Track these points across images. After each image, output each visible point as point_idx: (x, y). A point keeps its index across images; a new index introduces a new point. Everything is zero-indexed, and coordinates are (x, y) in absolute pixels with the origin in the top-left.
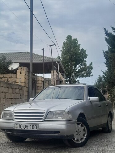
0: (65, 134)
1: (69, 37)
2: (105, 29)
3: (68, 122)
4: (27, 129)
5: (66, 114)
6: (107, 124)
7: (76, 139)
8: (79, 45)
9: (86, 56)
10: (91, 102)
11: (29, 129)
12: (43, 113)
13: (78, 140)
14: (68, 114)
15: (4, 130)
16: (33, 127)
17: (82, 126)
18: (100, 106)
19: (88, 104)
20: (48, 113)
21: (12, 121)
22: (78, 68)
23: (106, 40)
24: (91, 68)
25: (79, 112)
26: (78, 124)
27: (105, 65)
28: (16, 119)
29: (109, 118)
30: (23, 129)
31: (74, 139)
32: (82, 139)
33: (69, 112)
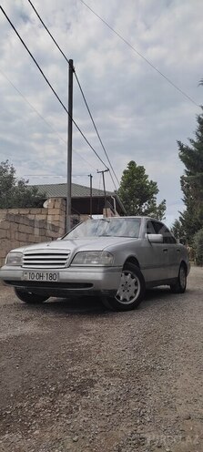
0: (102, 288)
1: (132, 164)
2: (179, 143)
3: (108, 268)
4: (41, 280)
5: (104, 255)
6: (178, 279)
7: (121, 298)
8: (147, 176)
9: (156, 191)
10: (150, 242)
11: (45, 280)
12: (67, 255)
13: (125, 300)
14: (108, 256)
15: (9, 282)
16: (51, 276)
17: (132, 277)
18: (166, 250)
19: (144, 244)
20: (76, 255)
21: (19, 268)
22: (145, 207)
23: (181, 157)
24: (162, 208)
25: (127, 255)
26: (126, 274)
27: (183, 203)
28: (25, 264)
29: (182, 271)
30: (35, 279)
31: (119, 297)
32: (131, 298)
33: (109, 254)
